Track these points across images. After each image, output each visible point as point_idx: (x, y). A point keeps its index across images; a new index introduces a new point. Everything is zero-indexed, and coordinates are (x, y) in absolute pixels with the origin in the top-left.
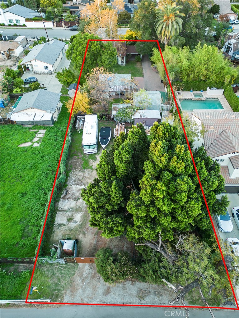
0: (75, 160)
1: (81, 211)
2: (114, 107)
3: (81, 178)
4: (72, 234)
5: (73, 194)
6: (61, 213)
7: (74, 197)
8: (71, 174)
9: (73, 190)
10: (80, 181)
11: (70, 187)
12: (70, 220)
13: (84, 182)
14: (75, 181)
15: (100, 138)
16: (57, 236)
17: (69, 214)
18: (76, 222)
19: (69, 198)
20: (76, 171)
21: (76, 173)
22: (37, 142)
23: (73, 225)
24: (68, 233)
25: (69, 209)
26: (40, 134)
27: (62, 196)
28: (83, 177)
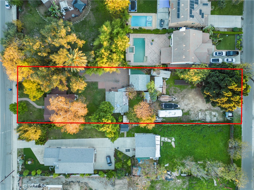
0: (183, 119)
1: (211, 112)
2: (149, 102)
3: (194, 115)
4: (220, 114)
5: (203, 117)
6: (212, 120)
7: (205, 116)
8: (192, 119)
9: (202, 117)
10: (196, 115)
11: (200, 118)
12: (215, 116)
13: (196, 113)
14: (196, 117)
15: (173, 108)
16: (221, 120)
17: (212, 117)
18: (216, 114)
19: (205, 118)
20: (190, 117)
21: (191, 117)
22: (171, 139)
23: (217, 115)
24: (220, 116)
25: (210, 117)
26: (165, 140)
27: (204, 121)
28: (194, 114)
